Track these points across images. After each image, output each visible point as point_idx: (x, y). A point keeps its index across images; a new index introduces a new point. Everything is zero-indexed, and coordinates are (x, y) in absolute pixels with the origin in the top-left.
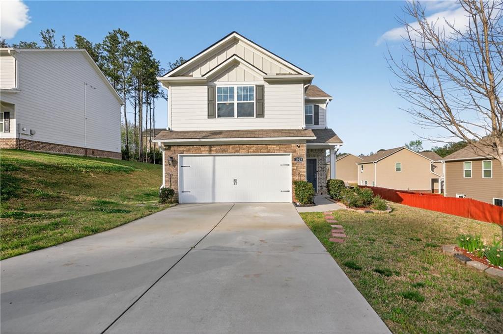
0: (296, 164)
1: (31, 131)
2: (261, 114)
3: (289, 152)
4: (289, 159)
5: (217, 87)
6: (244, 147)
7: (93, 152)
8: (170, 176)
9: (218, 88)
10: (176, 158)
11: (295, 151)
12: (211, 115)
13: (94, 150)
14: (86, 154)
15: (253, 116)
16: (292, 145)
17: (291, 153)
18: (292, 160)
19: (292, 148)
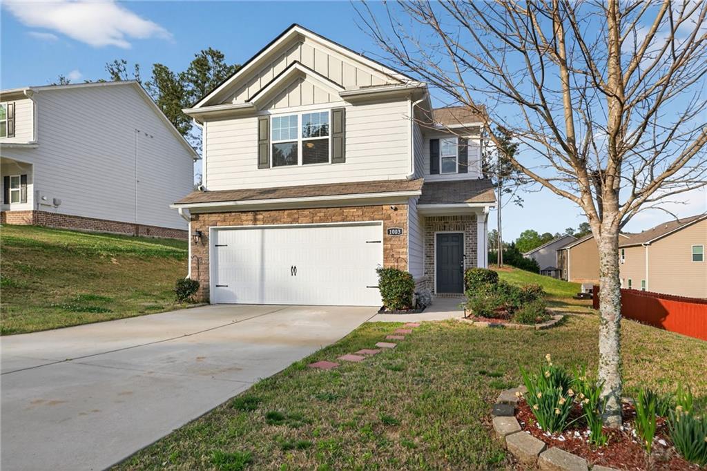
0: (390, 240)
1: (54, 200)
2: (340, 158)
3: (379, 220)
4: (377, 232)
5: (271, 117)
6: (306, 212)
7: (148, 231)
8: (198, 261)
9: (273, 118)
10: (206, 233)
11: (389, 218)
12: (262, 164)
13: (150, 226)
14: (137, 233)
15: (328, 161)
16: (384, 207)
17: (382, 221)
18: (385, 233)
19: (384, 212)
